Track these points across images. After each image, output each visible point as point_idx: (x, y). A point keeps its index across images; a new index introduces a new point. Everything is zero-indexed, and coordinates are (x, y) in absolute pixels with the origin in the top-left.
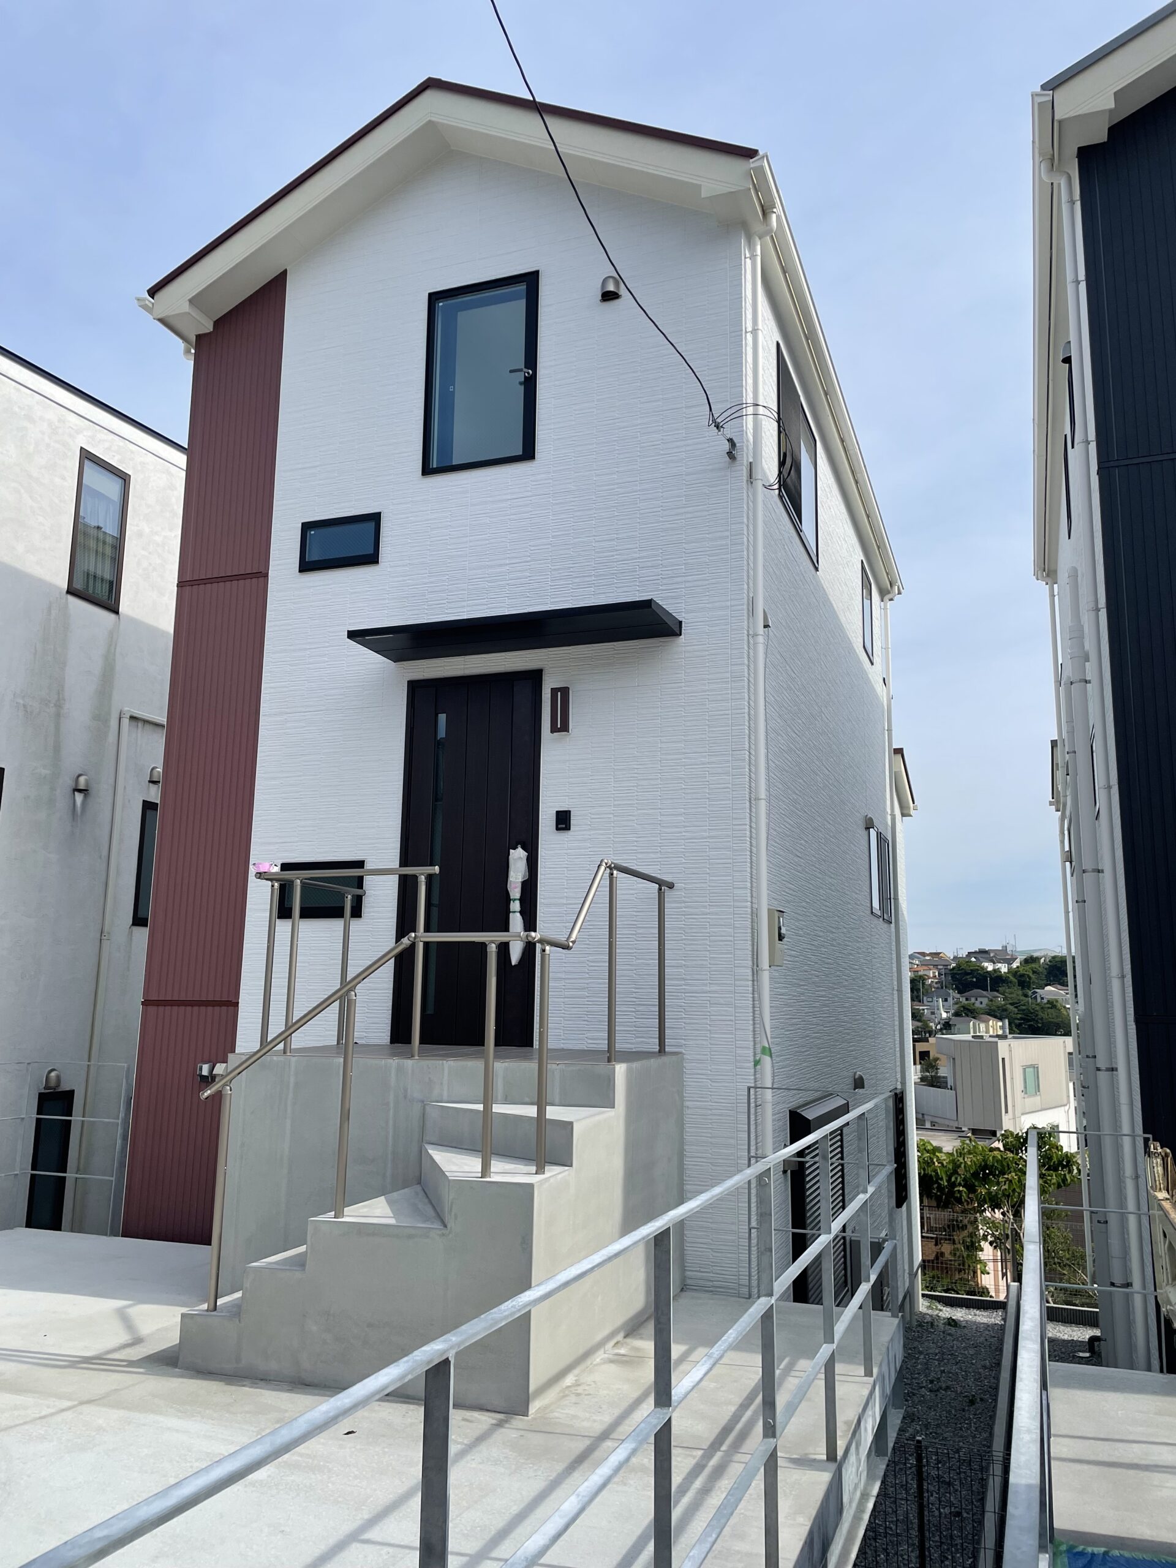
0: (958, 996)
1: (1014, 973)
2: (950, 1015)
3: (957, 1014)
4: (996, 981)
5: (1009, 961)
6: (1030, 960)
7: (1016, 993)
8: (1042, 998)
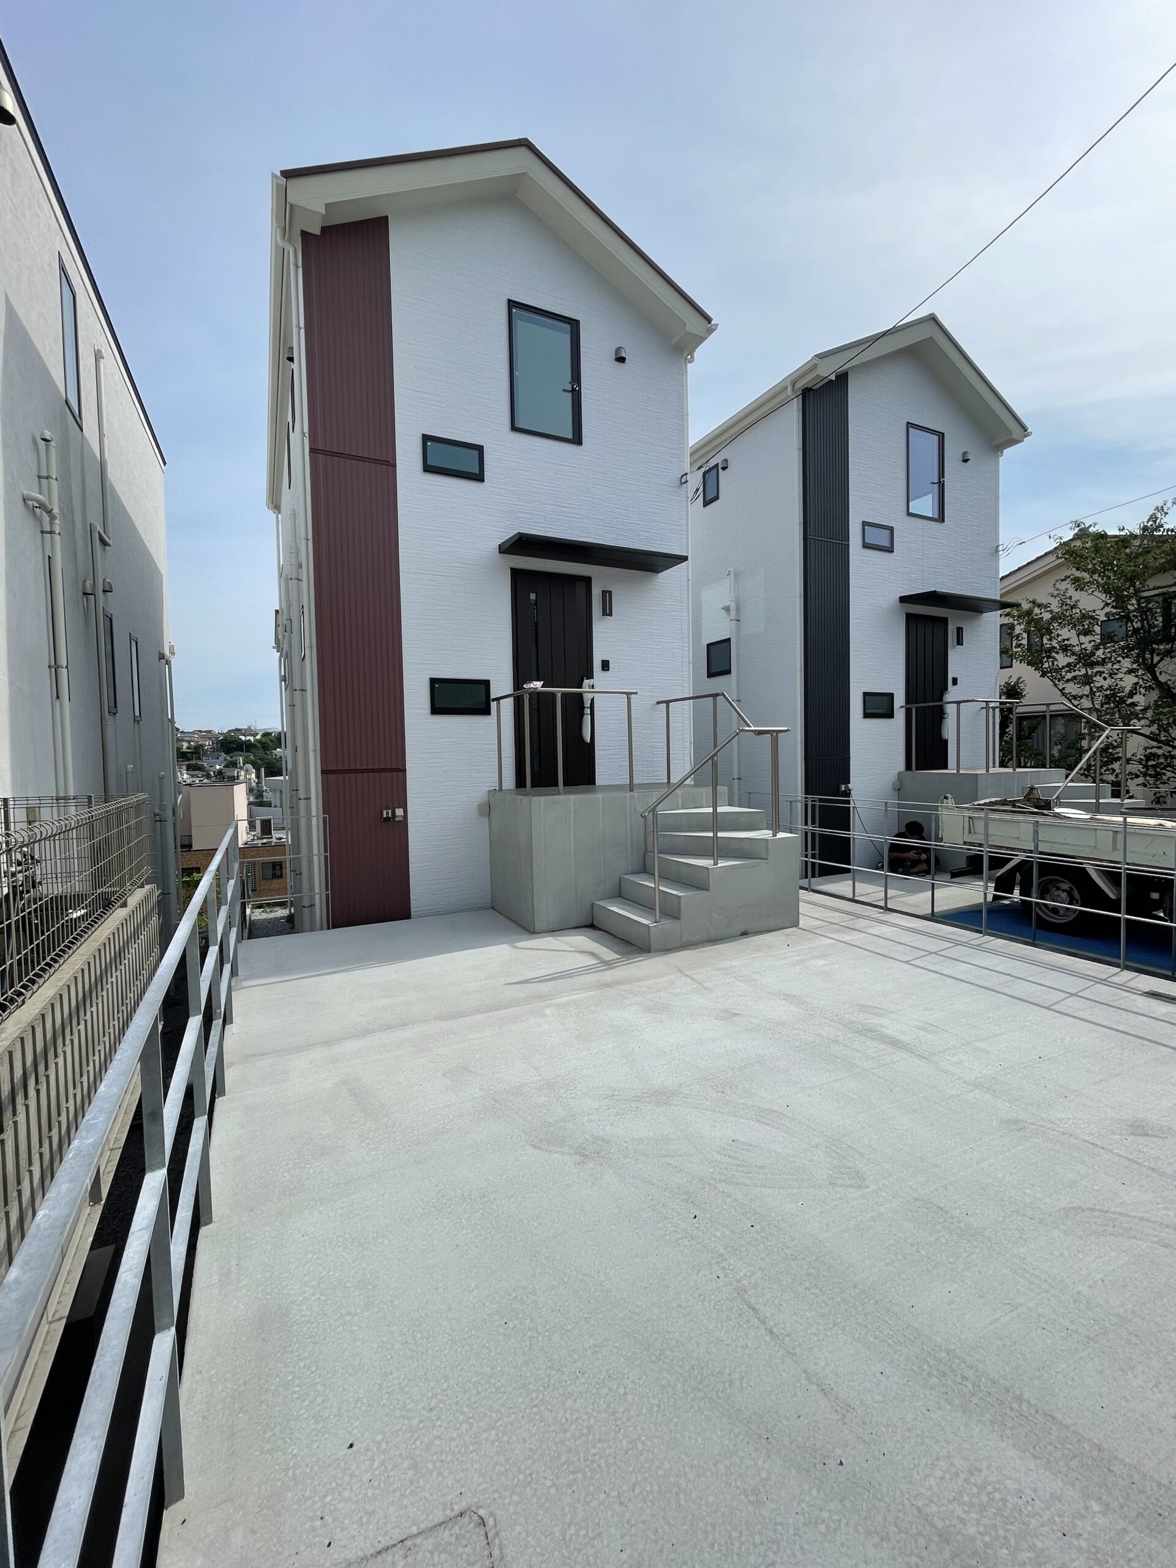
0: (225, 756)
1: (259, 741)
2: (222, 767)
3: (225, 766)
4: (248, 747)
5: (254, 735)
6: (266, 735)
7: (261, 753)
8: (276, 755)
